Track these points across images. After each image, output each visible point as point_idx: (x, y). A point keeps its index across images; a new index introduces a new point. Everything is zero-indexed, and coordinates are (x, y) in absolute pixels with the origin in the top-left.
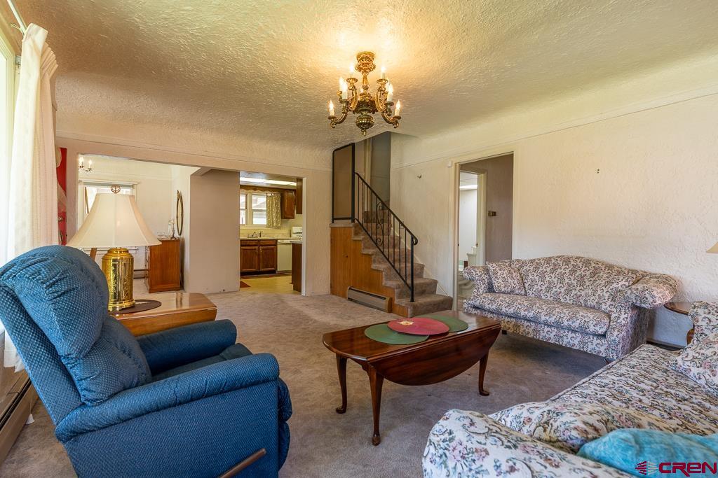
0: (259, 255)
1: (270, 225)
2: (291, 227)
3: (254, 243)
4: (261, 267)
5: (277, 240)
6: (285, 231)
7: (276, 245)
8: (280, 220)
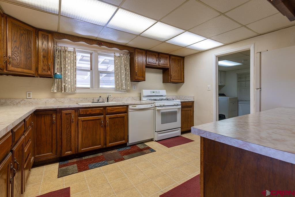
0: (105, 126)
1: (118, 88)
2: (141, 90)
3: (98, 112)
4: (108, 141)
5: (127, 106)
6: (134, 94)
7: (126, 112)
8: (129, 82)
